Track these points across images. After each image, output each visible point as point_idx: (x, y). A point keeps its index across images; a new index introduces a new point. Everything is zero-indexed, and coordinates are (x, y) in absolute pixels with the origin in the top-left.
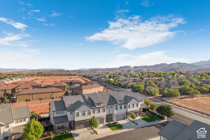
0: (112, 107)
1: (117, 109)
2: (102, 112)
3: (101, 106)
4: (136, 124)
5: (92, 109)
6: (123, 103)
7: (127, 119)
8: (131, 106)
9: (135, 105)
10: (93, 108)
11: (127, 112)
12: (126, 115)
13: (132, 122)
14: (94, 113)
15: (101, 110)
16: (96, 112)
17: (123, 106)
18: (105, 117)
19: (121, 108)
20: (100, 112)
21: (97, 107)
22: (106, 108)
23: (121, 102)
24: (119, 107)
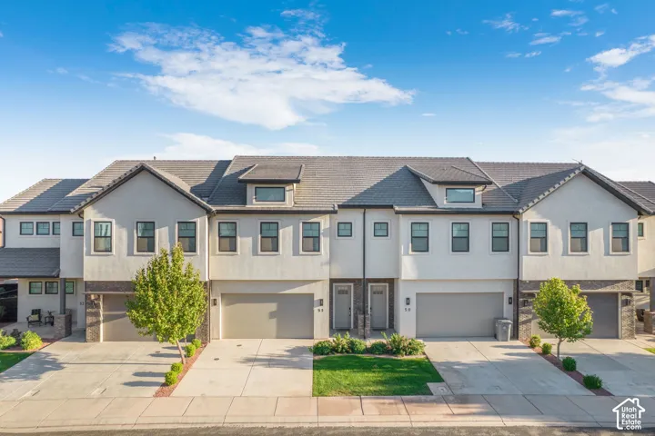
0: (382, 230)
1: (421, 243)
2: (296, 253)
3: (289, 204)
4: (592, 384)
5: (208, 212)
6: (478, 205)
7: (515, 336)
8: (556, 236)
9: (597, 237)
10: (214, 209)
11: (517, 282)
12: (508, 310)
13: (554, 361)
14: (233, 249)
15: (287, 234)
16: (244, 243)
17: (481, 230)
18: (321, 292)
19: (461, 244)
20: (276, 249)
21: (254, 204)
22: (325, 222)
23: (463, 193)
24: (441, 231)
